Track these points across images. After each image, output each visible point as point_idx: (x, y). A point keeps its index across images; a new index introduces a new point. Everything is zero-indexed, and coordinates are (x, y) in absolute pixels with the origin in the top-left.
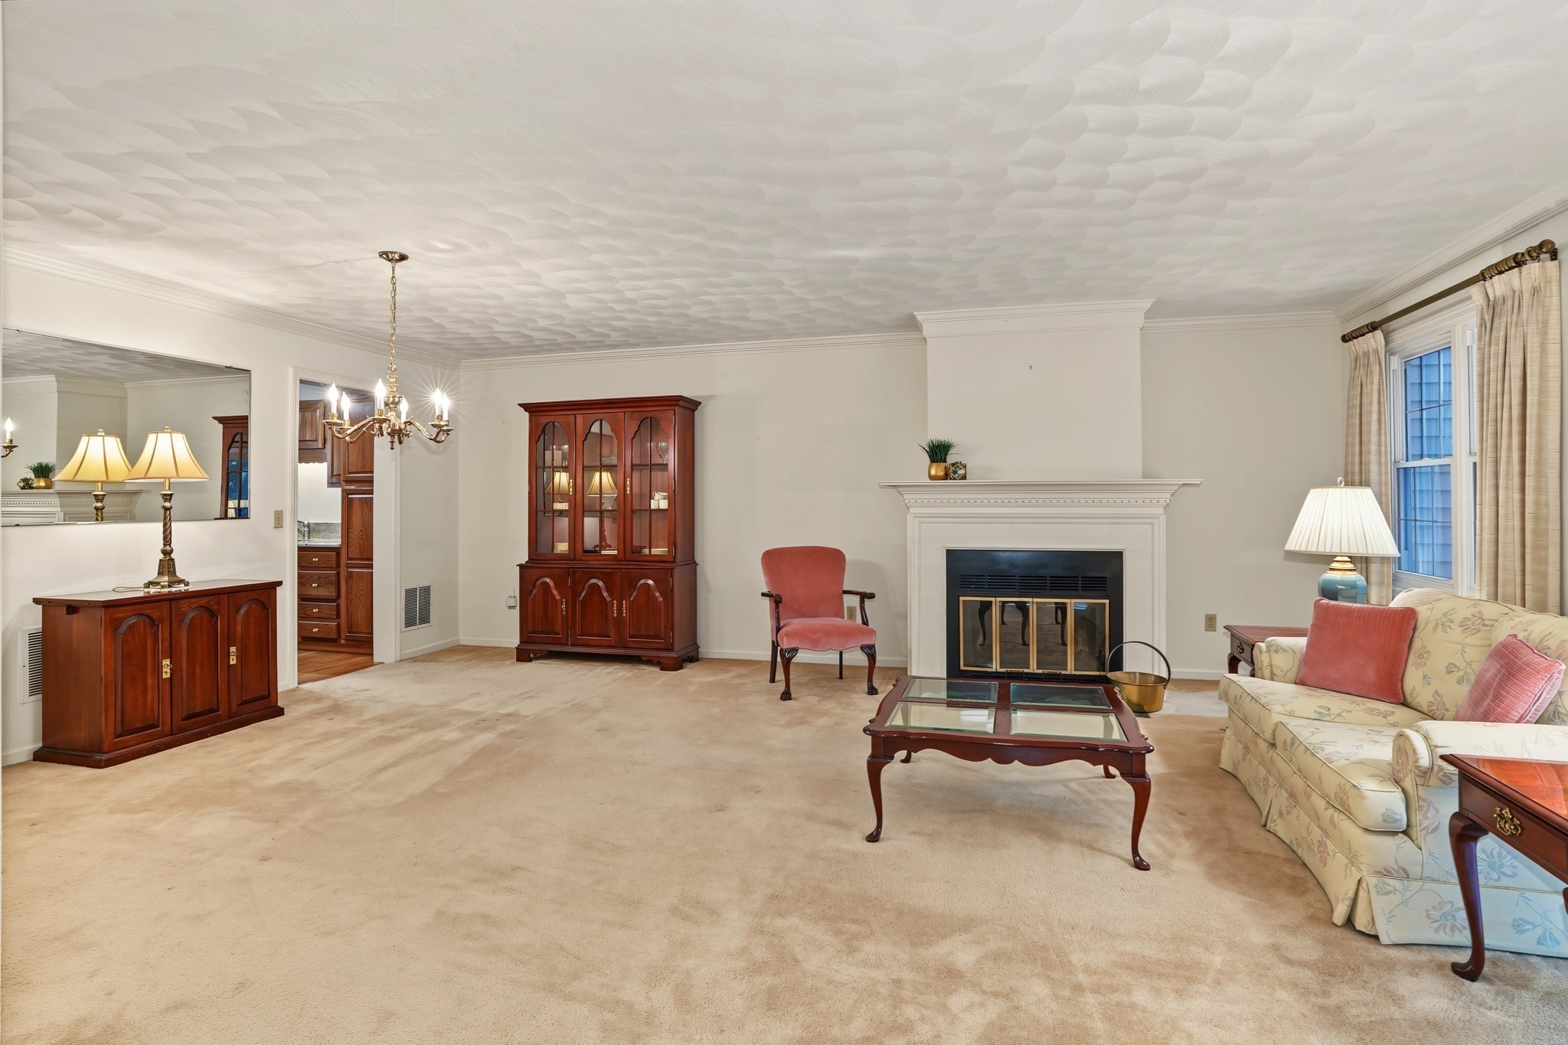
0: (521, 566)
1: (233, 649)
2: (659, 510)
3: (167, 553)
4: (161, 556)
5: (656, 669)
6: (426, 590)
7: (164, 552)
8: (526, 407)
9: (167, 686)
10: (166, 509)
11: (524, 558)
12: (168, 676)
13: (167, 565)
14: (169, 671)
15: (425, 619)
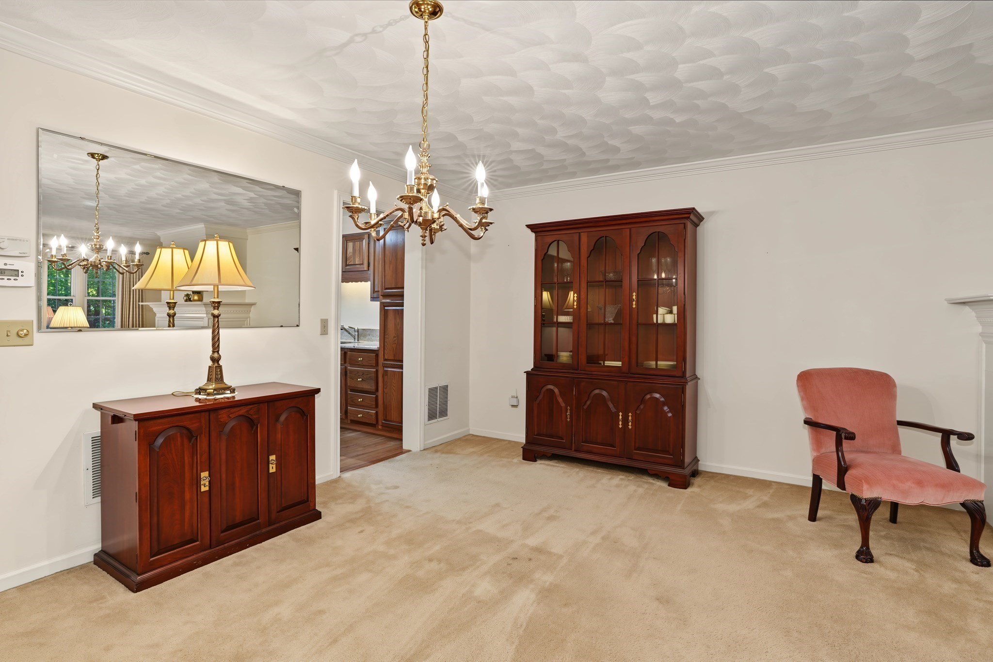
0: (527, 373)
1: (273, 458)
2: (665, 325)
3: (215, 360)
4: (210, 363)
5: (664, 485)
6: (445, 389)
7: (213, 359)
8: (532, 227)
9: (206, 500)
10: (215, 316)
11: (530, 366)
12: (207, 488)
13: (216, 372)
14: (207, 484)
15: (444, 413)
